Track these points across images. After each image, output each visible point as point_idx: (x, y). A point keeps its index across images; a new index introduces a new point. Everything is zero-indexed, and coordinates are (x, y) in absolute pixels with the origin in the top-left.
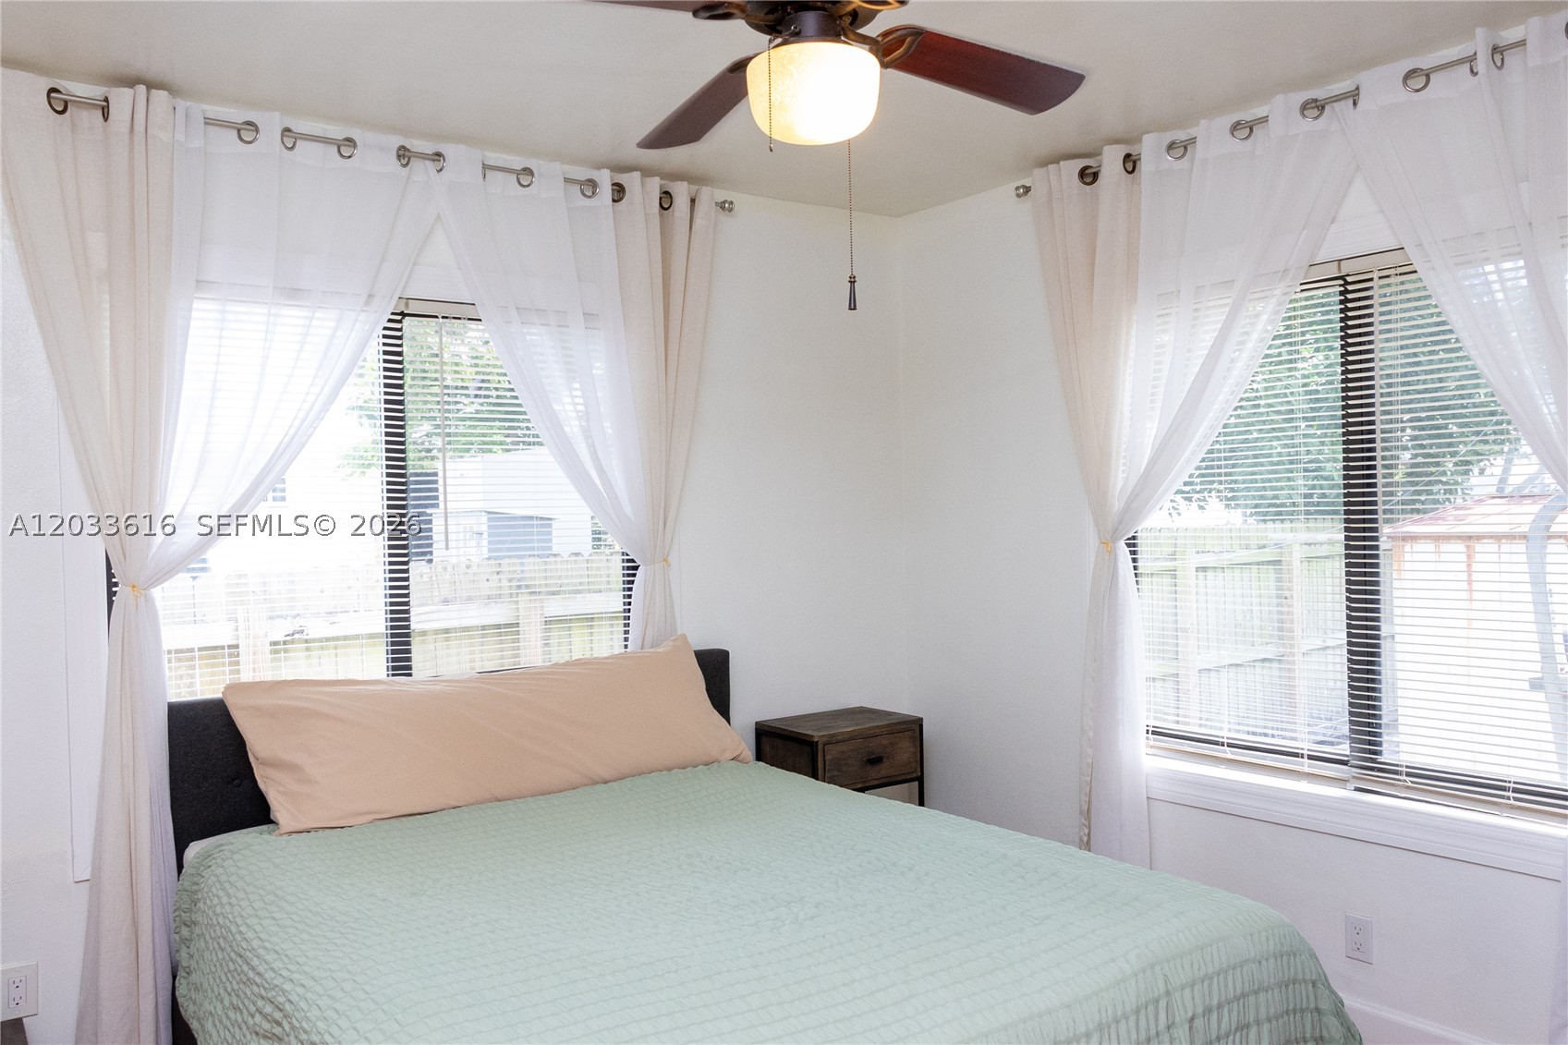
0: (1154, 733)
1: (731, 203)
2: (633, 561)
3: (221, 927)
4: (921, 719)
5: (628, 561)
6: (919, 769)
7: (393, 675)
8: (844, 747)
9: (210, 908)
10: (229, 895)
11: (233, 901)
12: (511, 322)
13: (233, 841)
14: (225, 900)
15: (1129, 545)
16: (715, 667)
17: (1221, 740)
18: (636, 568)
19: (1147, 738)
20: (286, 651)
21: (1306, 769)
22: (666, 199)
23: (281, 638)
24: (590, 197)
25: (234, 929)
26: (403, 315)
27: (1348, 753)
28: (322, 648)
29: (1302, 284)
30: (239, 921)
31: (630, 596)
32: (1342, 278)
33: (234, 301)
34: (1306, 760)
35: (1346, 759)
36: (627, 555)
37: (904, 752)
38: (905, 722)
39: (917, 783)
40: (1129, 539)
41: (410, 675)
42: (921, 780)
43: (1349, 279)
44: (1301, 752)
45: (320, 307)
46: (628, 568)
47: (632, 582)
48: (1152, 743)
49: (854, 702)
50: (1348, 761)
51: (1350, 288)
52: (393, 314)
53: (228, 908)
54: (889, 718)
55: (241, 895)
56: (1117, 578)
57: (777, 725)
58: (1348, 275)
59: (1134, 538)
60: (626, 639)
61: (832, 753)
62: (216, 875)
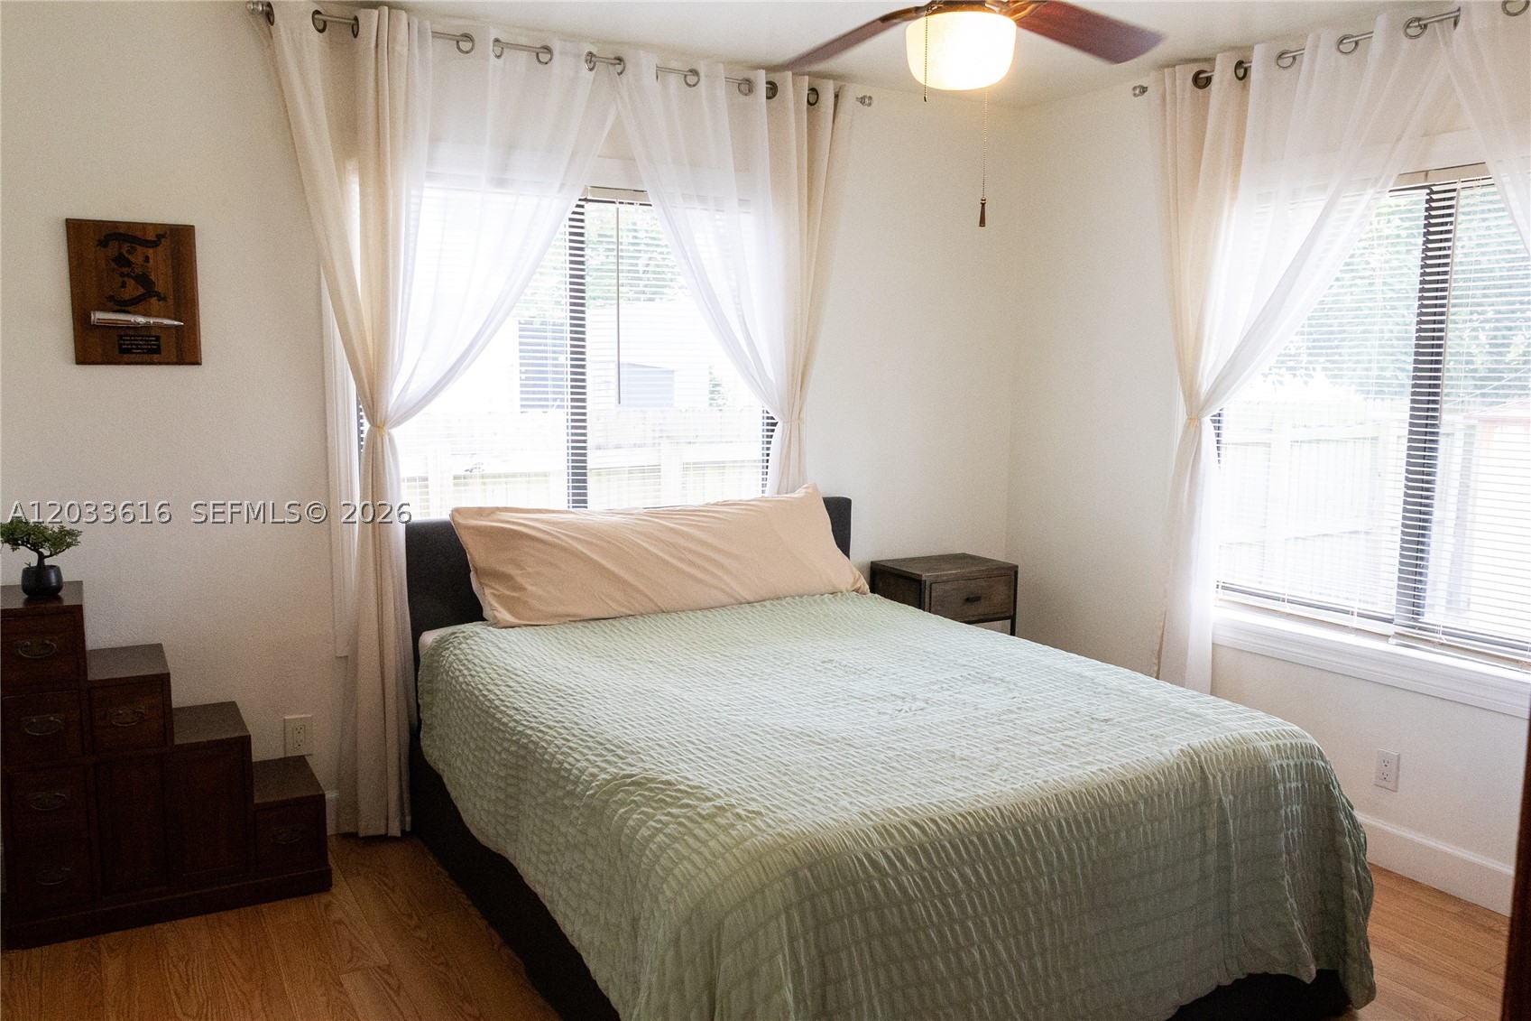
0: (1223, 588)
1: (870, 98)
2: (772, 418)
3: (465, 691)
4: (1017, 566)
5: (768, 418)
6: (1012, 610)
7: (573, 507)
8: (948, 587)
9: (452, 678)
10: (468, 669)
11: (473, 673)
12: (676, 207)
13: (465, 630)
14: (466, 672)
15: (1214, 421)
16: (839, 511)
17: (1282, 596)
18: (775, 424)
19: (1217, 592)
20: (466, 485)
21: (1355, 625)
22: (814, 96)
23: (462, 473)
24: (746, 95)
25: (476, 692)
26: (586, 200)
27: (1393, 612)
28: (495, 483)
29: (1390, 191)
30: (480, 686)
31: (768, 449)
32: (1428, 187)
33: (456, 189)
34: (1355, 617)
35: (1391, 617)
36: (768, 413)
37: (1000, 593)
38: (1003, 568)
39: (1009, 621)
40: (1215, 416)
41: (586, 507)
42: (1013, 619)
43: (1435, 189)
44: (1351, 609)
45: (522, 195)
46: (768, 424)
47: (771, 437)
48: (1220, 596)
49: (958, 549)
50: (1393, 620)
51: (1435, 197)
52: (580, 200)
53: (469, 678)
54: (989, 564)
55: (478, 669)
56: (1200, 450)
57: (889, 564)
58: (1435, 185)
59: (1219, 415)
60: (764, 485)
61: (937, 591)
62: (455, 655)
